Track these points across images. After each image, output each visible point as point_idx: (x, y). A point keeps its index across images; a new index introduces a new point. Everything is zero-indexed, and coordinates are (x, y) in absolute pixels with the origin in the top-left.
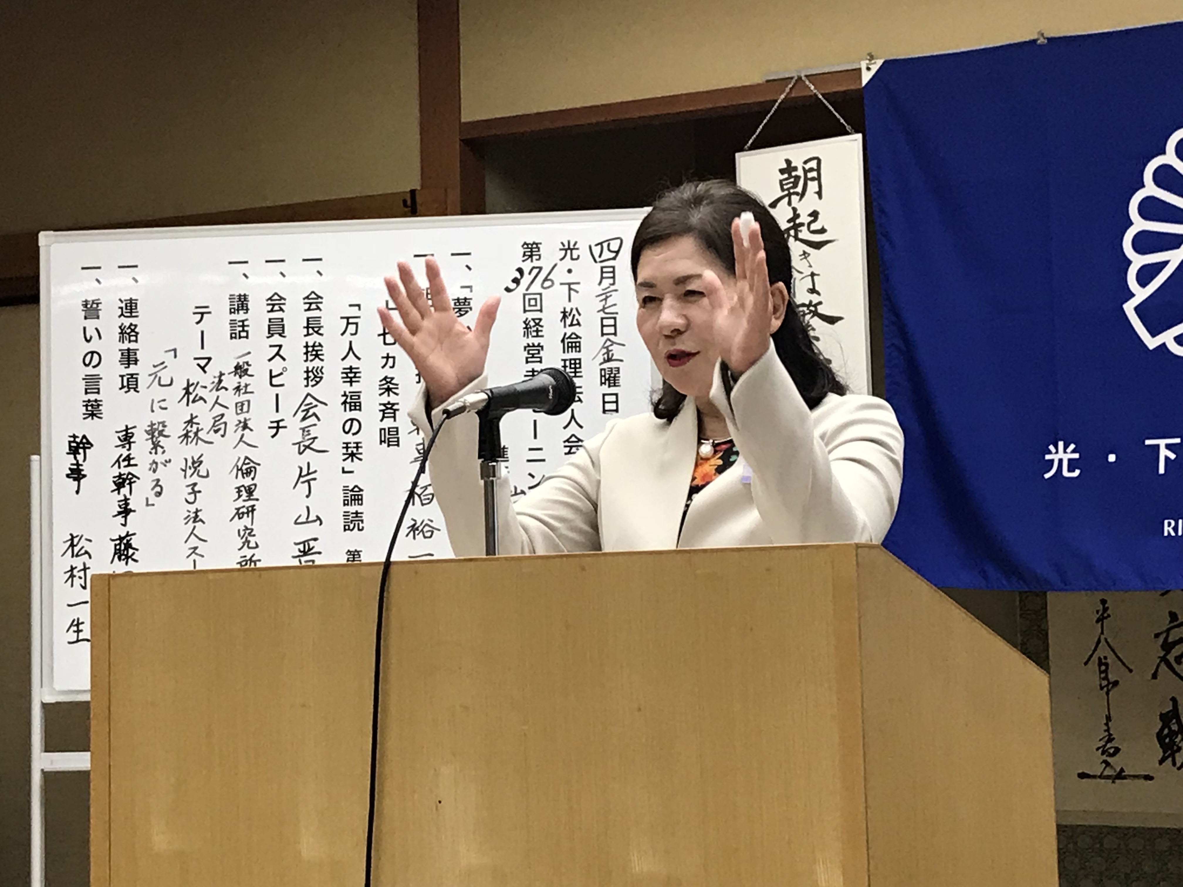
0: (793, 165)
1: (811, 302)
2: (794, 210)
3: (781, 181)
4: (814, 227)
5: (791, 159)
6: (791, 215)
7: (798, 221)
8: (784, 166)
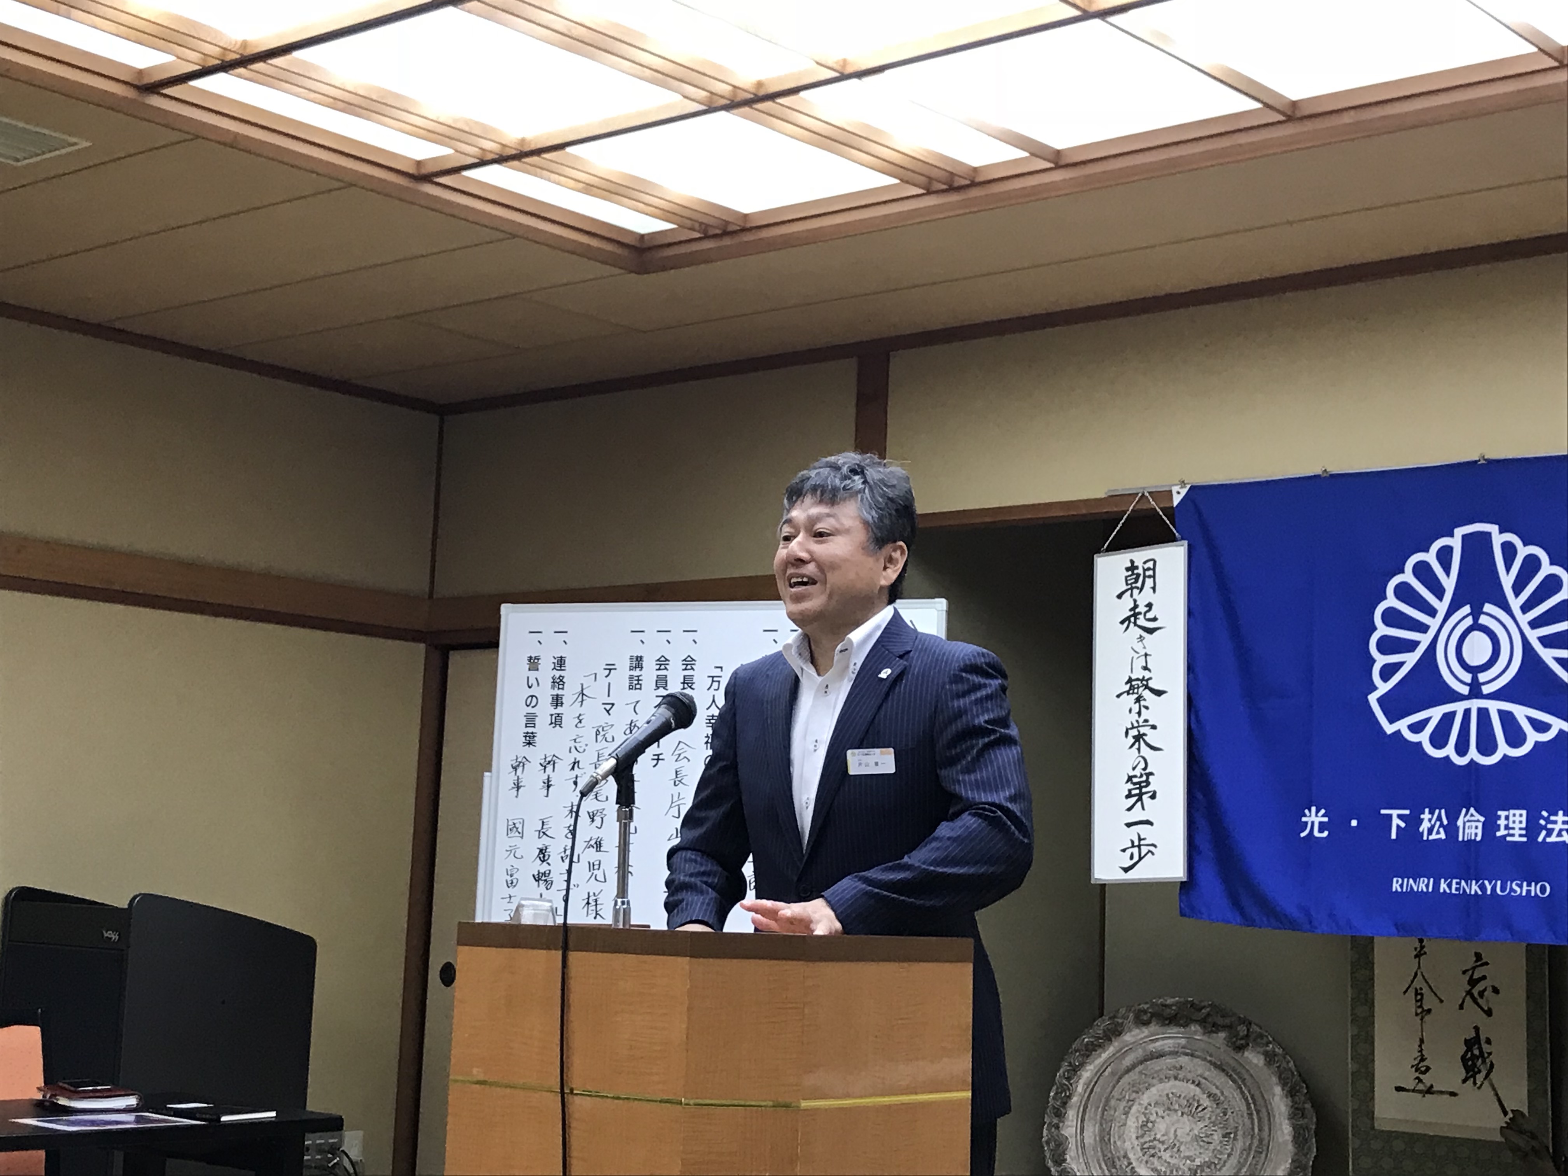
0: (1136, 564)
1: (1144, 677)
2: (1135, 601)
3: (1126, 577)
4: (1149, 616)
5: (1134, 560)
6: (1132, 605)
7: (1137, 611)
8: (1129, 565)
